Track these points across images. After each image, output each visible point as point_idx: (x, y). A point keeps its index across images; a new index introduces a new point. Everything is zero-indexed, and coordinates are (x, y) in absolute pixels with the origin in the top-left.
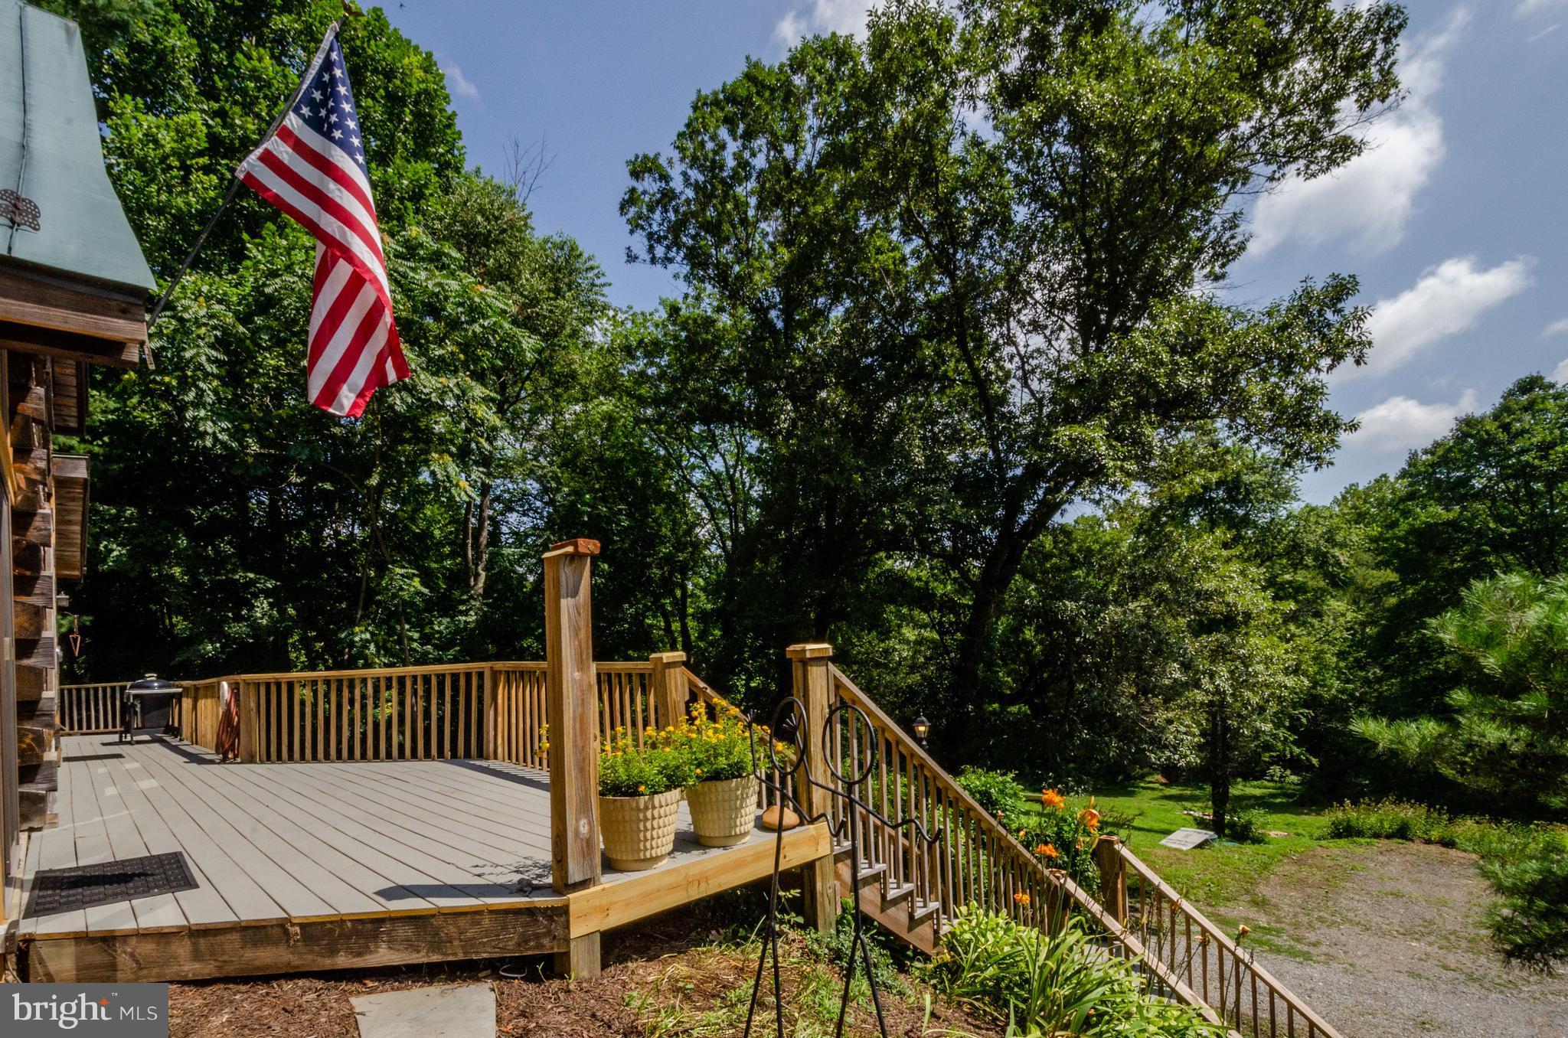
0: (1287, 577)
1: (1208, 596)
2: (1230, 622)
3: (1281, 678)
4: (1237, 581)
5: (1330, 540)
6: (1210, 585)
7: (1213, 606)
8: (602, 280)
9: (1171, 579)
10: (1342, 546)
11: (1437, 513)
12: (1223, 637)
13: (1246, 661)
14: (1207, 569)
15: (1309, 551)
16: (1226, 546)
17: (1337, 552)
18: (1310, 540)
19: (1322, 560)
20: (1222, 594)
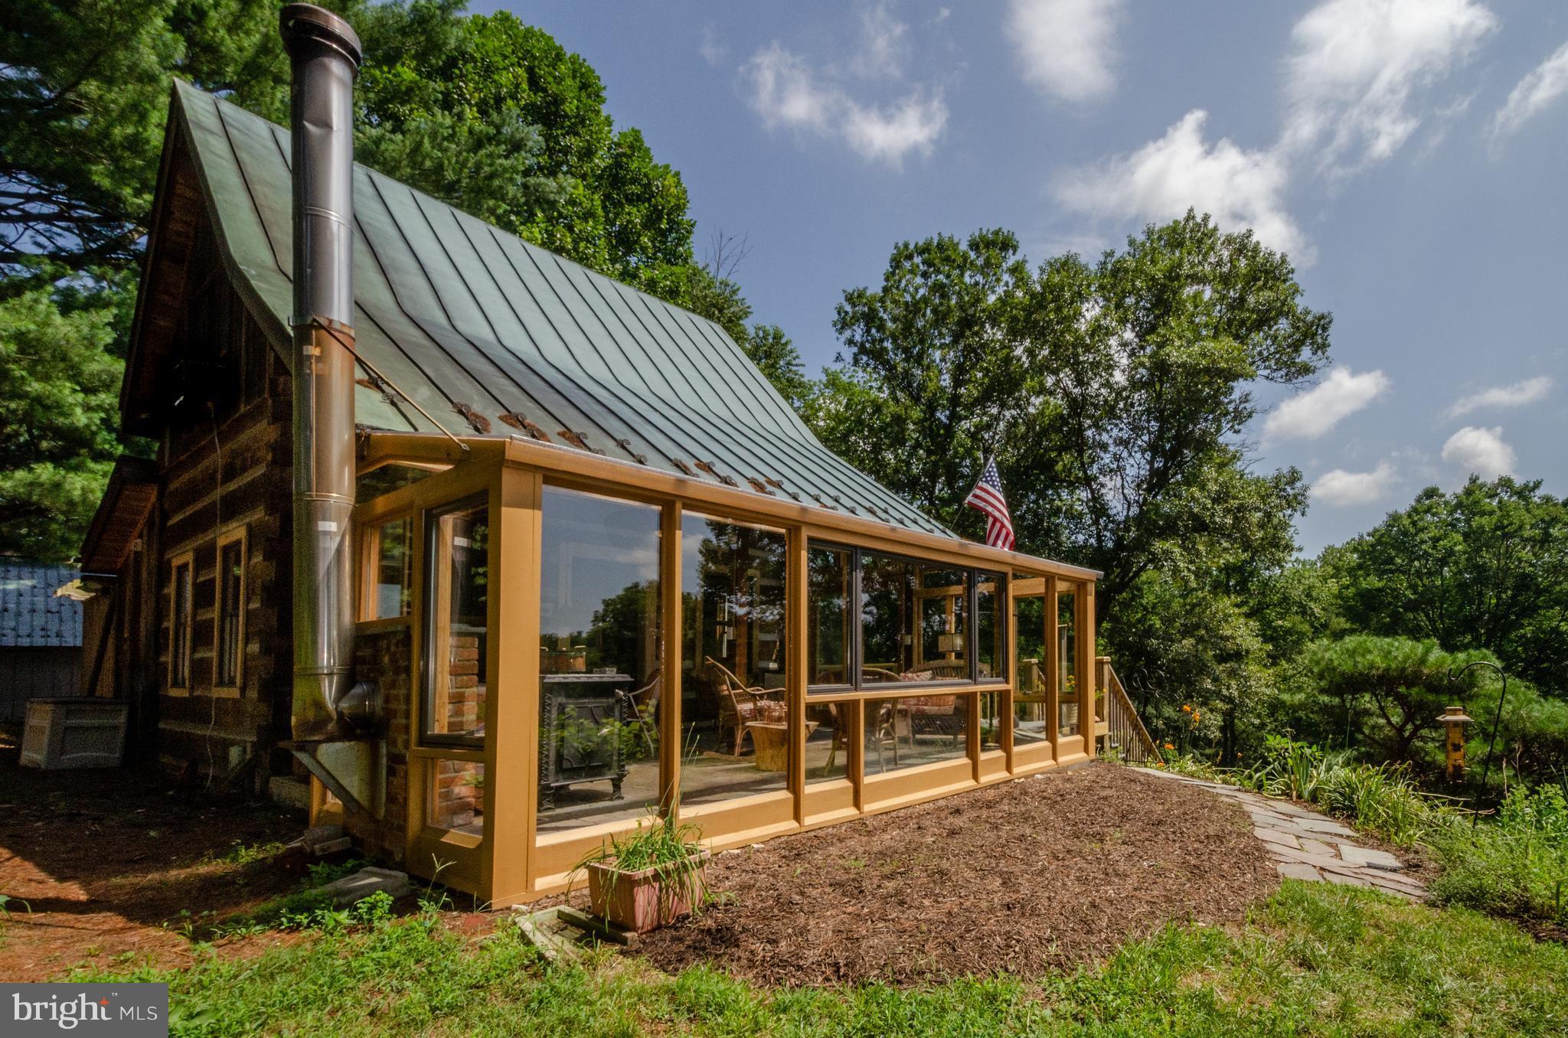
0: (1280, 622)
1: (1227, 638)
2: (1239, 656)
3: (1263, 689)
4: (1243, 630)
5: (1309, 595)
6: (1229, 633)
7: (1229, 645)
8: (797, 361)
9: (1206, 628)
10: (1316, 600)
11: (1374, 582)
12: (1235, 665)
13: (1247, 679)
14: (1226, 621)
15: (1294, 603)
16: (1237, 606)
17: (1312, 605)
18: (1297, 593)
19: (1304, 611)
20: (1234, 638)
